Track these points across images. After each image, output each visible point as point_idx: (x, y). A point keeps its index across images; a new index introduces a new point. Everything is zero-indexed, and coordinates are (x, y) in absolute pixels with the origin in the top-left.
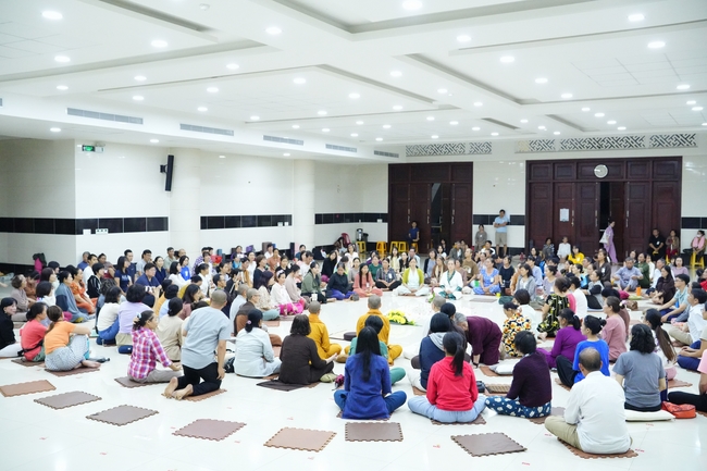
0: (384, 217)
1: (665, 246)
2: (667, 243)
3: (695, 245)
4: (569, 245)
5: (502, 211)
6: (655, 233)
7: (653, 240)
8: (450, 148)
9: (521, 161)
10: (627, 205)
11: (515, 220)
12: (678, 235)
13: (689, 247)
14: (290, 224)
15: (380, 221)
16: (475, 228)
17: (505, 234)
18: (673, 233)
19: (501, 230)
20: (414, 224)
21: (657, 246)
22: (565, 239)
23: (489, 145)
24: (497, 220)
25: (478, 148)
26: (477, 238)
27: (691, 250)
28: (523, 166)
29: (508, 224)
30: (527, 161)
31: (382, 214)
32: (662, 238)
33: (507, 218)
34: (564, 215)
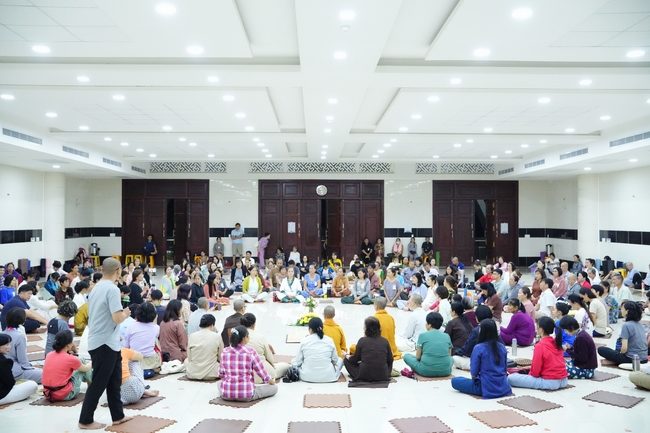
0: (117, 231)
1: (374, 251)
2: (375, 249)
3: (395, 250)
4: (298, 254)
5: (238, 224)
6: (367, 241)
7: (364, 247)
8: (186, 167)
9: (254, 180)
10: (343, 219)
11: (249, 233)
12: (383, 242)
13: (390, 252)
14: (41, 240)
15: (112, 235)
16: (212, 241)
17: (241, 245)
18: (379, 241)
19: (237, 241)
20: (150, 238)
21: (368, 252)
22: (295, 249)
23: (224, 165)
24: (234, 233)
25: (213, 167)
26: (215, 249)
27: (393, 254)
28: (256, 184)
29: (243, 236)
30: (259, 181)
31: (115, 228)
32: (371, 245)
33: (242, 231)
34: (292, 227)
